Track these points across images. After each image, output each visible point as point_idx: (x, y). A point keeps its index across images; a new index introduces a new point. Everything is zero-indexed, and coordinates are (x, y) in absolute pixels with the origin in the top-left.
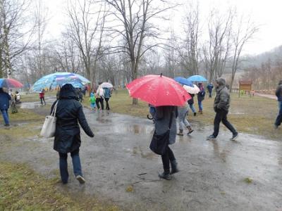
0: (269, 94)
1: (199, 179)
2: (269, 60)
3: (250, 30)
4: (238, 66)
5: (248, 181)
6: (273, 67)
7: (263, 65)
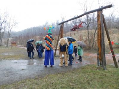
0: (22, 47)
1: (9, 73)
2: (21, 35)
3: (14, 23)
4: (10, 36)
5: (23, 70)
6: (23, 37)
7: (19, 36)
